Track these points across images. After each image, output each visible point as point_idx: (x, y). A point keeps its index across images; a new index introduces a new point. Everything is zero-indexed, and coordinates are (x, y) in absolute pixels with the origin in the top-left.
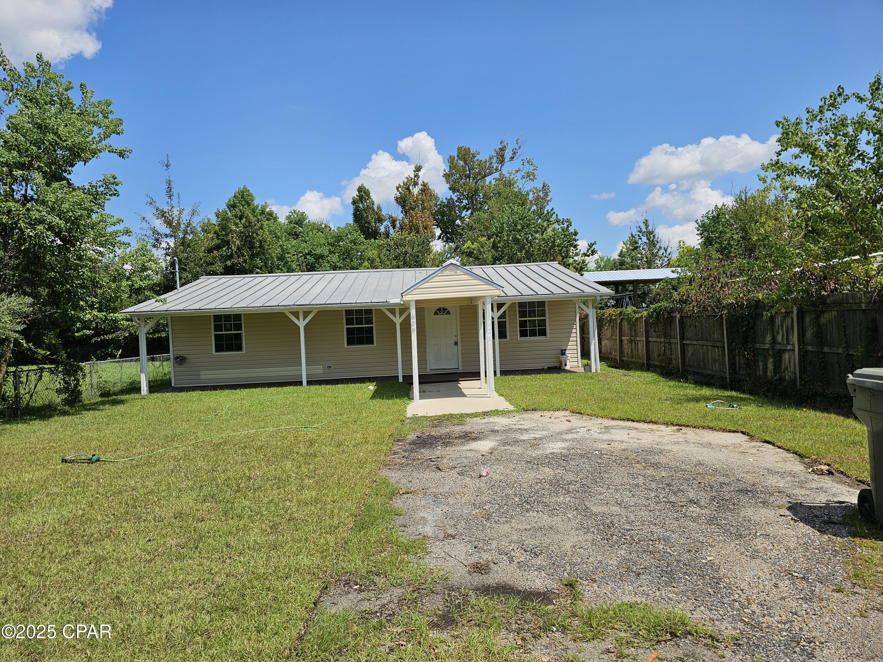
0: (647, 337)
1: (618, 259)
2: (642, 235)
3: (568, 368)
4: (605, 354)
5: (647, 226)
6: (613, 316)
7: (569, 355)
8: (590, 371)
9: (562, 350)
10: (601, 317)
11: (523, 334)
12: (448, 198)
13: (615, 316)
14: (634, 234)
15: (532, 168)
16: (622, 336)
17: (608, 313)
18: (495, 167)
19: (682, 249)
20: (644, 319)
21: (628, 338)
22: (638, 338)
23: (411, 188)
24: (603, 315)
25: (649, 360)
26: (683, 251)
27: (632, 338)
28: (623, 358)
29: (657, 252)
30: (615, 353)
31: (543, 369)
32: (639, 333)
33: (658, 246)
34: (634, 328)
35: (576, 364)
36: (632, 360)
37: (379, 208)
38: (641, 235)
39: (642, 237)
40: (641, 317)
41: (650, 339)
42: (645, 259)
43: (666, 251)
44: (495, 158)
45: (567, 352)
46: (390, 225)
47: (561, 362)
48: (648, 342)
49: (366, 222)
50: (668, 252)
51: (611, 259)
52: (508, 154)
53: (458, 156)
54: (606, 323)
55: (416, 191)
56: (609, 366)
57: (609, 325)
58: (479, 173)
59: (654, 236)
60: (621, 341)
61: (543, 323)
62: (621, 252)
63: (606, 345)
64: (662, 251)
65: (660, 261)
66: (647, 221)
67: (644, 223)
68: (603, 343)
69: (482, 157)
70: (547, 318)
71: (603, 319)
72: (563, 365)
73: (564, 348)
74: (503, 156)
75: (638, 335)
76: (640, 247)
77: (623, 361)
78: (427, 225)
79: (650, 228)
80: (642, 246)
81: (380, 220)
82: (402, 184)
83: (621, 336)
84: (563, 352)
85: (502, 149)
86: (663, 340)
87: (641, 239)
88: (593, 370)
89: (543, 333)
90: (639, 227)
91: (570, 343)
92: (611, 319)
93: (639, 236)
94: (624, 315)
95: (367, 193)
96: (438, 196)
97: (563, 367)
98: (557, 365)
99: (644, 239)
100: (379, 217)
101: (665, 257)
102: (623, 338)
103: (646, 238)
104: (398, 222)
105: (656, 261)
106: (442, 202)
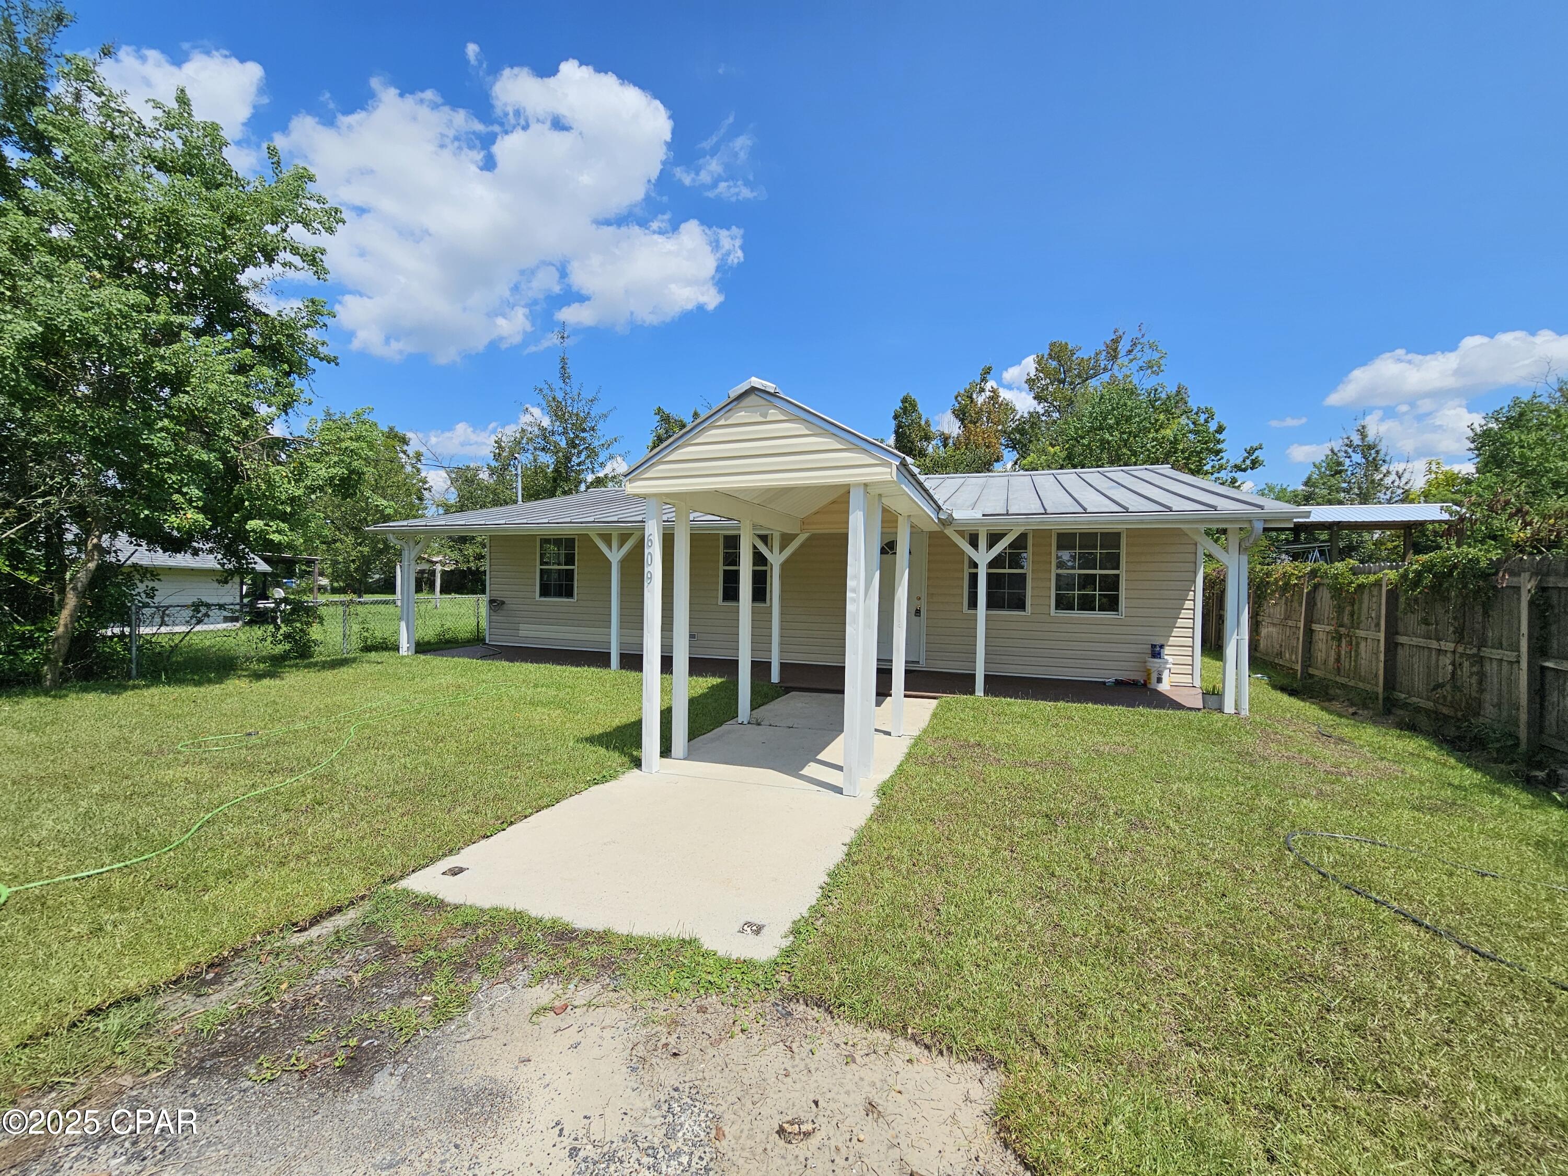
0: (1392, 631)
1: (1303, 490)
2: (1353, 451)
3: (1164, 687)
4: (1267, 654)
5: (1363, 436)
6: (1293, 578)
7: (1170, 659)
8: (1220, 710)
9: (1153, 646)
10: (1262, 579)
11: (1063, 603)
12: (1032, 410)
13: (1298, 578)
14: (1336, 450)
15: (1156, 356)
16: (1312, 622)
17: (1281, 571)
18: (1103, 366)
19: (1433, 476)
20: (1384, 589)
21: (1328, 628)
22: (1361, 633)
23: (974, 396)
24: (1268, 574)
25: (1394, 689)
26: (1436, 478)
27: (1343, 630)
28: (1311, 671)
29: (1381, 480)
30: (1291, 655)
31: (1104, 683)
32: (1363, 618)
33: (1384, 469)
34: (1348, 609)
35: (1188, 679)
36: (1338, 679)
37: (927, 422)
38: (1350, 450)
39: (1352, 454)
40: (1378, 584)
41: (1402, 639)
42: (1356, 491)
43: (1400, 478)
44: (1104, 353)
45: (1167, 650)
46: (940, 445)
47: (1148, 674)
48: (1392, 647)
49: (909, 441)
50: (1404, 480)
51: (1289, 489)
52: (1124, 347)
53: (1050, 354)
54: (1274, 592)
55: (980, 400)
56: (1275, 687)
57: (1281, 596)
58: (1079, 376)
59: (1377, 452)
60: (1309, 632)
61: (1112, 584)
62: (1309, 479)
63: (1269, 636)
64: (1393, 477)
65: (1385, 494)
66: (1363, 427)
67: (1358, 430)
68: (1264, 632)
69: (1085, 354)
70: (1123, 572)
71: (1268, 583)
72: (1154, 677)
73: (1158, 642)
74: (1115, 350)
75: (1362, 625)
76: (1347, 470)
77: (1311, 676)
78: (990, 442)
79: (1370, 439)
80: (1351, 468)
81: (927, 438)
82: (962, 392)
83: (1309, 621)
84: (1156, 652)
85: (1116, 341)
86: (1450, 646)
87: (1350, 457)
88: (1229, 707)
89: (1112, 604)
90: (1348, 438)
91: (1176, 632)
92: (1287, 584)
93: (1346, 452)
94: (1322, 577)
95: (914, 406)
96: (1017, 408)
97: (1153, 684)
98: (1139, 677)
99: (1357, 458)
100: (926, 434)
101: (1399, 487)
102: (1315, 627)
103: (1360, 455)
104: (951, 441)
105: (1379, 494)
106: (1022, 417)
